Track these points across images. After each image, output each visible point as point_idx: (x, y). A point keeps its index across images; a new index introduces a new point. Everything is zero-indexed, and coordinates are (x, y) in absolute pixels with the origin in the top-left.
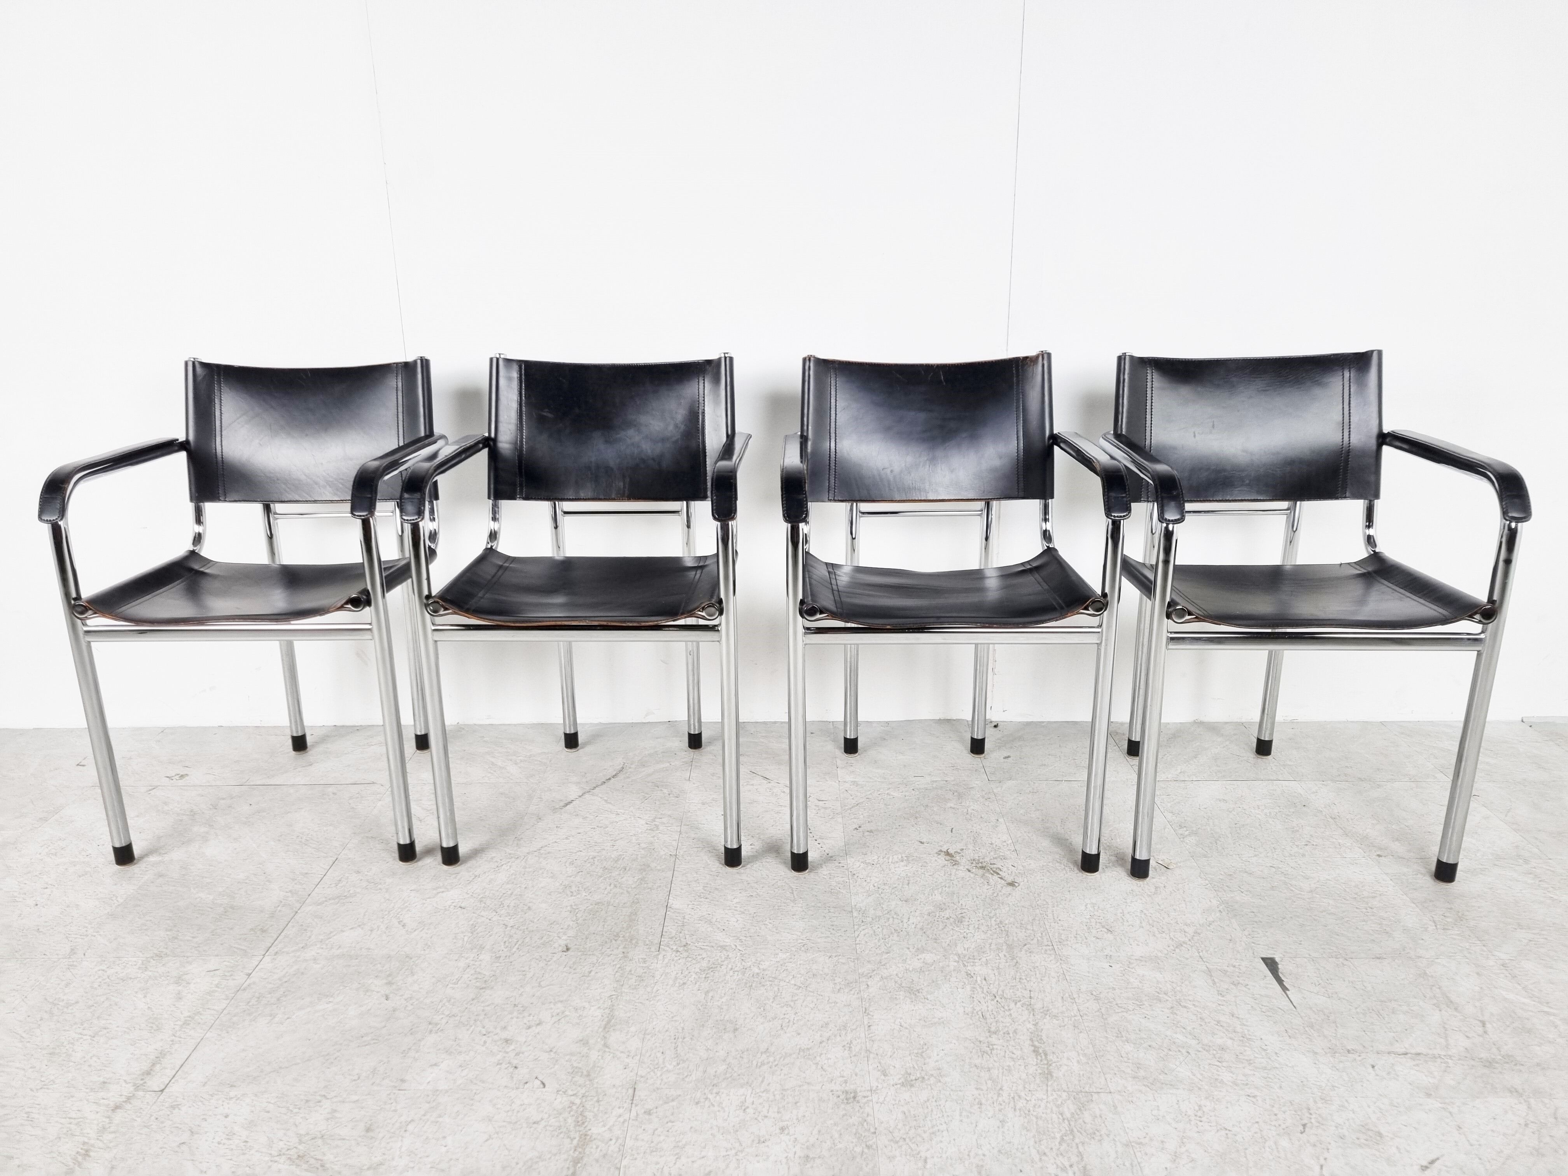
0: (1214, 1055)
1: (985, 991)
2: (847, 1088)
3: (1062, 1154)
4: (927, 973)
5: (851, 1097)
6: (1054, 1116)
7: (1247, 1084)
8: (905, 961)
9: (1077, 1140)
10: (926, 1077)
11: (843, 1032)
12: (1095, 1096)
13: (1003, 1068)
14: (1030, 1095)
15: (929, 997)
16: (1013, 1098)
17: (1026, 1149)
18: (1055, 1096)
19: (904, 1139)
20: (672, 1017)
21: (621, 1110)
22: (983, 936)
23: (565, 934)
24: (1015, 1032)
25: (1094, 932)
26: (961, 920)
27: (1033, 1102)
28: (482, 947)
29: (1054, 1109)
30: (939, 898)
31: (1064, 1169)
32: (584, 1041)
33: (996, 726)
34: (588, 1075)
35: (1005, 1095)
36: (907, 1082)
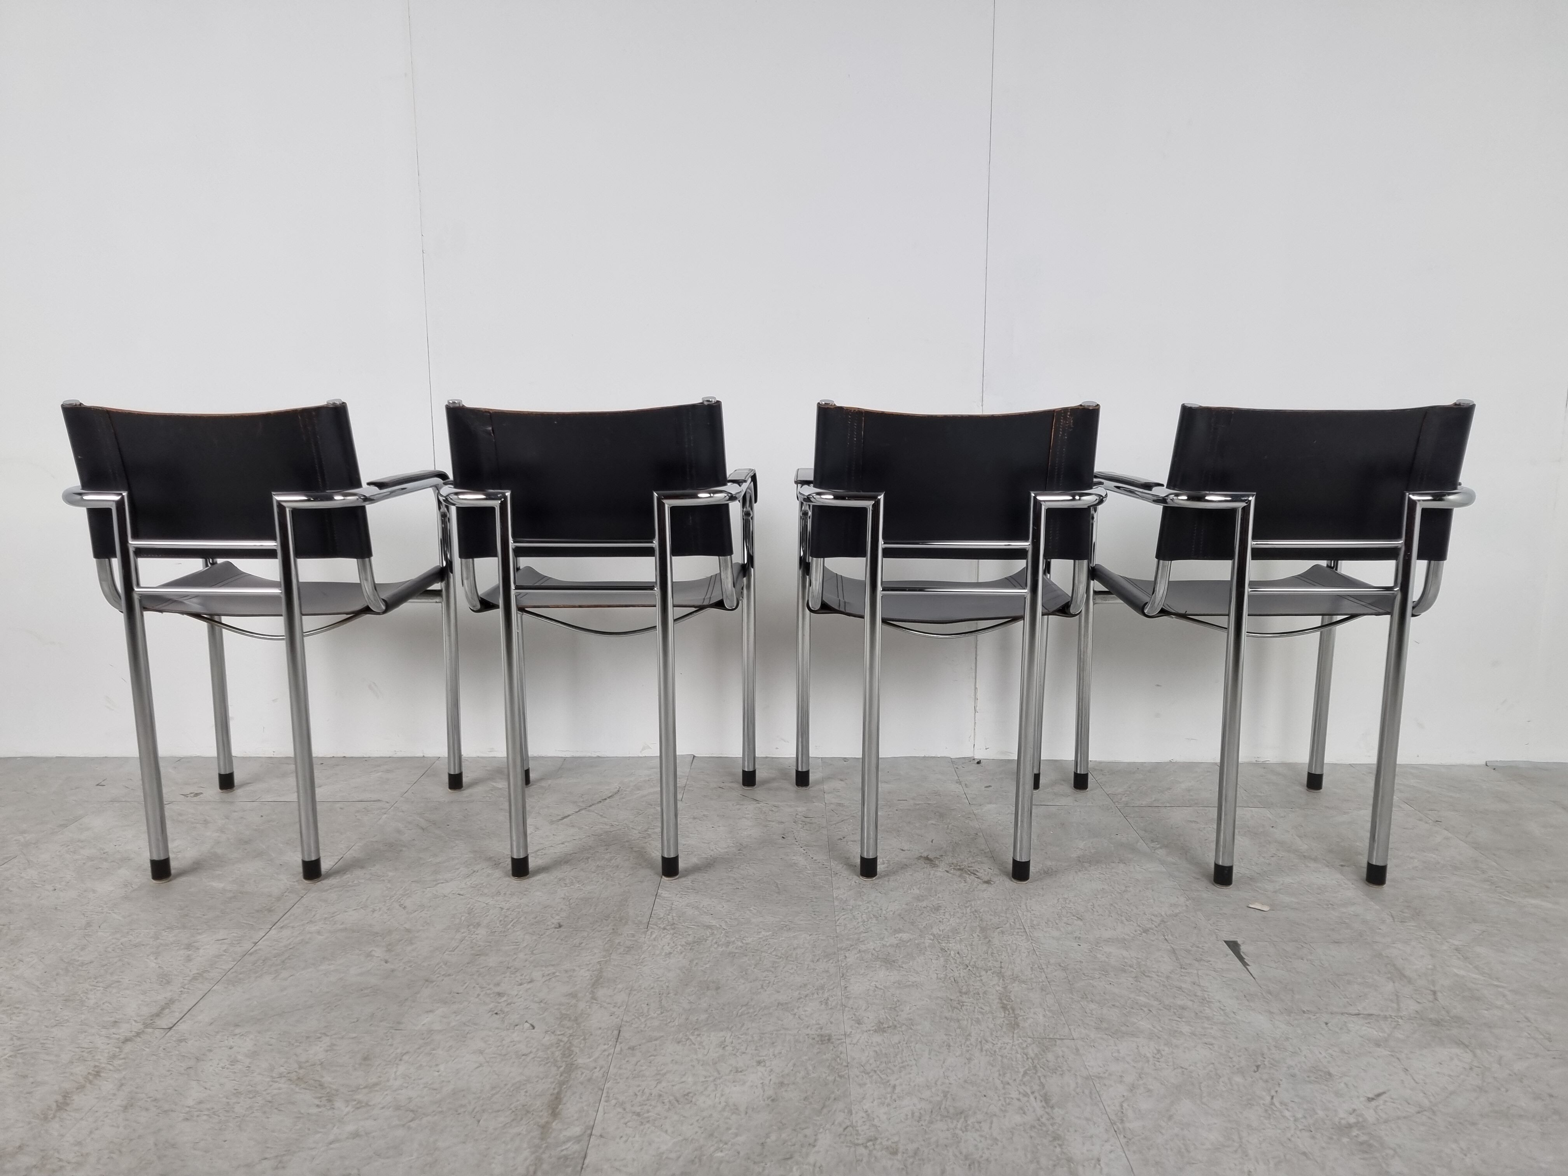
0: (1175, 1013)
1: (958, 962)
2: (821, 1033)
3: (1024, 1084)
4: (903, 948)
5: (826, 1039)
6: (1019, 1056)
7: (1205, 1035)
8: (882, 939)
9: (1039, 1074)
10: (898, 1025)
11: (821, 992)
12: (1058, 1042)
13: (972, 1019)
14: (997, 1040)
15: (904, 966)
16: (981, 1042)
17: (991, 1079)
18: (1021, 1041)
19: (875, 1071)
20: (658, 978)
21: (606, 1047)
22: (958, 921)
23: (557, 915)
24: (985, 993)
25: (1065, 919)
26: (937, 909)
27: (999, 1045)
28: (479, 925)
29: (1019, 1050)
30: (918, 892)
31: (1026, 1095)
32: (573, 995)
33: (979, 763)
34: (576, 1019)
35: (973, 1040)
36: (880, 1029)
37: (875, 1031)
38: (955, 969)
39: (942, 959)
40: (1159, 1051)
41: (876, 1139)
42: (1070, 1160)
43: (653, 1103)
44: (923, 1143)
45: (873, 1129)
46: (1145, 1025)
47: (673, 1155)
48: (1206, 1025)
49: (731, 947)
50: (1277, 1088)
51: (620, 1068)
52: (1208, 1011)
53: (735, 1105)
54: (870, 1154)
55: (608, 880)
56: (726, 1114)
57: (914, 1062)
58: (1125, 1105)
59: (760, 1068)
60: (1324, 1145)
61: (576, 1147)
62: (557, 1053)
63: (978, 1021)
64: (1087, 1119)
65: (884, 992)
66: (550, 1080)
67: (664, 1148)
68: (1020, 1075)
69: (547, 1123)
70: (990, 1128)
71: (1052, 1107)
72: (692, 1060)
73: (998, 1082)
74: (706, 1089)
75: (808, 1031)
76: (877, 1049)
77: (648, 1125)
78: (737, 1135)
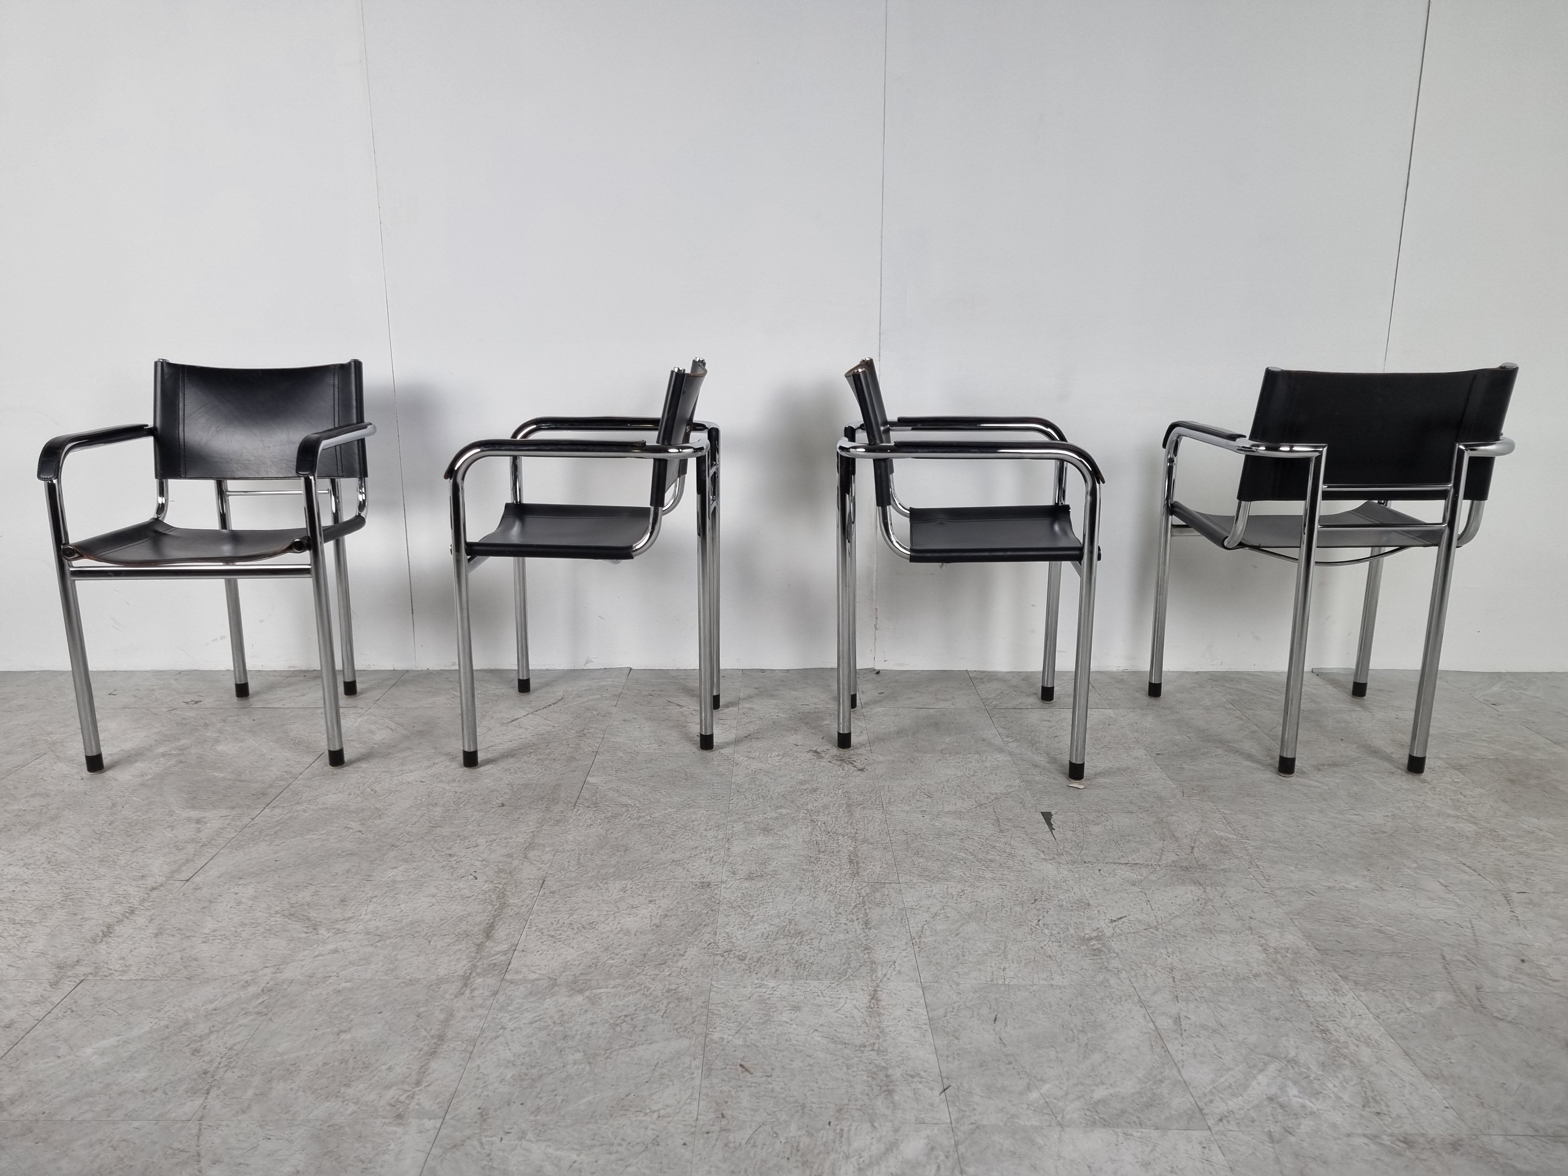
0: (984, 864)
1: (822, 830)
2: (703, 881)
4: (780, 820)
5: (706, 885)
6: (854, 895)
7: (1002, 879)
8: (765, 813)
9: (866, 907)
10: (765, 875)
12: (887, 885)
13: (823, 870)
14: (839, 884)
15: (778, 833)
16: (826, 886)
17: (828, 911)
18: (858, 885)
19: (740, 907)
21: (533, 891)
22: (830, 799)
23: (502, 797)
24: (838, 851)
25: (917, 797)
26: (815, 790)
27: (841, 887)
28: (436, 804)
29: (855, 891)
30: (802, 778)
31: (852, 921)
32: (509, 855)
33: (878, 673)
34: (510, 873)
35: (821, 884)
36: (750, 877)
37: (746, 879)
38: (819, 835)
39: (810, 828)
40: (963, 891)
41: (731, 951)
42: (873, 962)
43: (565, 929)
44: (766, 953)
45: (731, 944)
46: (957, 872)
47: (576, 963)
48: (1005, 872)
49: (641, 820)
50: (1045, 914)
51: (542, 906)
52: (1011, 862)
53: (627, 930)
54: (724, 961)
55: (545, 770)
56: (620, 936)
57: (771, 900)
58: (926, 927)
59: (650, 905)
60: (1066, 951)
61: (503, 958)
62: (493, 896)
63: (828, 871)
64: (894, 936)
65: (758, 852)
66: (486, 914)
67: (569, 958)
68: (851, 908)
69: (482, 942)
70: (819, 942)
71: (870, 929)
72: (598, 901)
73: (833, 913)
74: (606, 920)
75: (693, 880)
76: (744, 891)
77: (559, 943)
78: (626, 949)
